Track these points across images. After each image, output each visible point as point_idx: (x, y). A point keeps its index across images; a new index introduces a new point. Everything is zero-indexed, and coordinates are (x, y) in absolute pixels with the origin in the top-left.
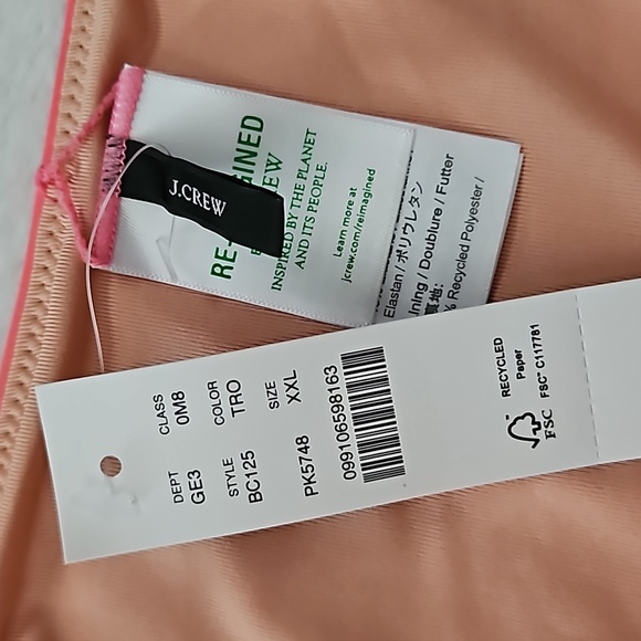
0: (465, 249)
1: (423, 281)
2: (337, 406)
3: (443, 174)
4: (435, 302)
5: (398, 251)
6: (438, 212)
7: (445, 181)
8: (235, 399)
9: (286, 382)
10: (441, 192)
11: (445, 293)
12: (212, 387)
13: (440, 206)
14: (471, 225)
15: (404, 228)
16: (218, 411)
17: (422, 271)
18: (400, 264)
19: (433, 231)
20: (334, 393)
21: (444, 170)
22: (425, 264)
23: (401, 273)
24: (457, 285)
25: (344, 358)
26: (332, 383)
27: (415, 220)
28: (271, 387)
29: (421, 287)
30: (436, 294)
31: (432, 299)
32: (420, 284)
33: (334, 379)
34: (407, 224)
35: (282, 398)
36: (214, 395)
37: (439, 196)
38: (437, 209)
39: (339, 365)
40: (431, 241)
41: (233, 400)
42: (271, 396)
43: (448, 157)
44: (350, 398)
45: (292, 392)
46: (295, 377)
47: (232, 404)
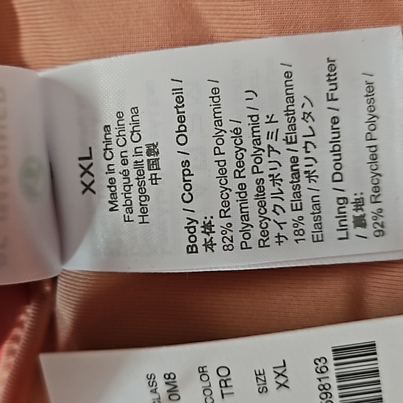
0: (373, 149)
1: (341, 194)
2: (326, 393)
3: (329, 80)
4: (360, 213)
5: (306, 172)
6: (335, 120)
7: (334, 87)
8: (225, 382)
9: (276, 370)
10: (332, 100)
11: (367, 201)
12: (202, 371)
13: (335, 113)
14: (373, 123)
15: (306, 147)
16: (208, 393)
17: (337, 185)
18: (313, 185)
19: (335, 141)
20: (324, 382)
21: (329, 75)
22: (337, 177)
23: (316, 193)
24: (376, 188)
25: (335, 350)
26: (322, 372)
27: (314, 135)
28: (260, 374)
29: (341, 201)
30: (359, 204)
31: (356, 210)
32: (339, 198)
33: (324, 370)
34: (306, 142)
35: (271, 384)
36: (205, 378)
37: (332, 104)
38: (334, 118)
39: (330, 356)
40: (336, 152)
41: (223, 384)
42: (260, 382)
43: (329, 61)
44: (339, 387)
45: (281, 380)
46: (285, 366)
47: (221, 387)
